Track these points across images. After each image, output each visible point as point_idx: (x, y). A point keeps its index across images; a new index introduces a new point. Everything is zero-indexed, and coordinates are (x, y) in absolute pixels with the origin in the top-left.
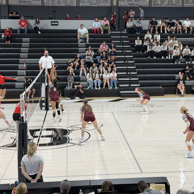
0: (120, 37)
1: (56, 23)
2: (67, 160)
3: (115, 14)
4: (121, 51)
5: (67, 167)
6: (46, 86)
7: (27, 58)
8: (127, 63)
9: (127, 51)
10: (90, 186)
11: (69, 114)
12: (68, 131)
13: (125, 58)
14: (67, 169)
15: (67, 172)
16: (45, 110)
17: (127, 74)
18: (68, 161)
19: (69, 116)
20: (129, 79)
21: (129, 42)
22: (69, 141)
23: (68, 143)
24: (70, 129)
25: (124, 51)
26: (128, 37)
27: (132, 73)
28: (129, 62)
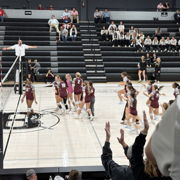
0: (88, 26)
1: (30, 13)
2: (38, 143)
3: (83, 5)
4: (88, 40)
5: (38, 150)
6: (20, 72)
7: (3, 44)
8: (94, 51)
9: (94, 40)
10: (59, 172)
11: (40, 99)
12: (39, 115)
13: (92, 46)
14: (38, 152)
15: (38, 155)
16: (19, 94)
17: (94, 61)
18: (40, 144)
19: (40, 100)
20: (95, 66)
21: (96, 31)
22: (40, 125)
23: (40, 127)
24: (41, 113)
25: (91, 40)
26: (95, 26)
27: (98, 60)
28: (96, 50)
